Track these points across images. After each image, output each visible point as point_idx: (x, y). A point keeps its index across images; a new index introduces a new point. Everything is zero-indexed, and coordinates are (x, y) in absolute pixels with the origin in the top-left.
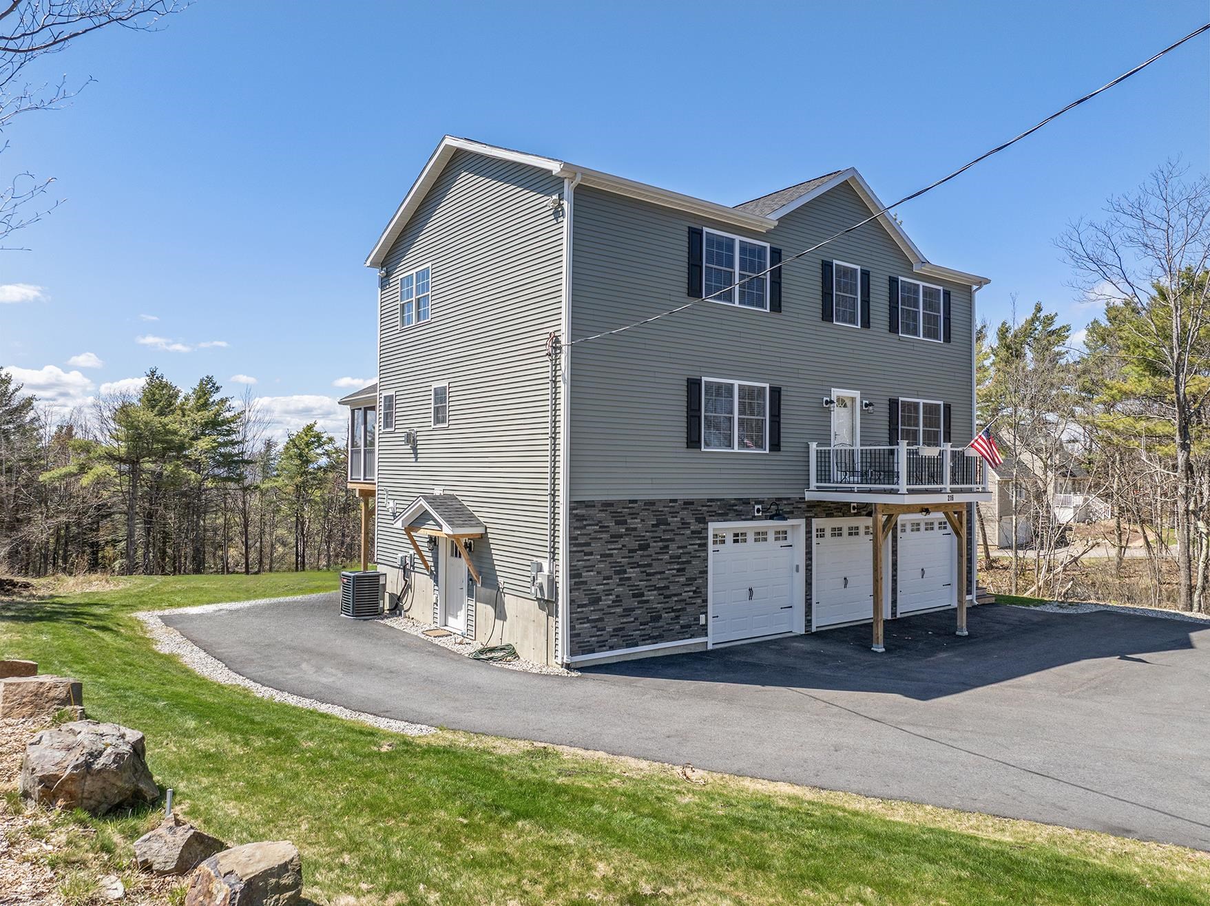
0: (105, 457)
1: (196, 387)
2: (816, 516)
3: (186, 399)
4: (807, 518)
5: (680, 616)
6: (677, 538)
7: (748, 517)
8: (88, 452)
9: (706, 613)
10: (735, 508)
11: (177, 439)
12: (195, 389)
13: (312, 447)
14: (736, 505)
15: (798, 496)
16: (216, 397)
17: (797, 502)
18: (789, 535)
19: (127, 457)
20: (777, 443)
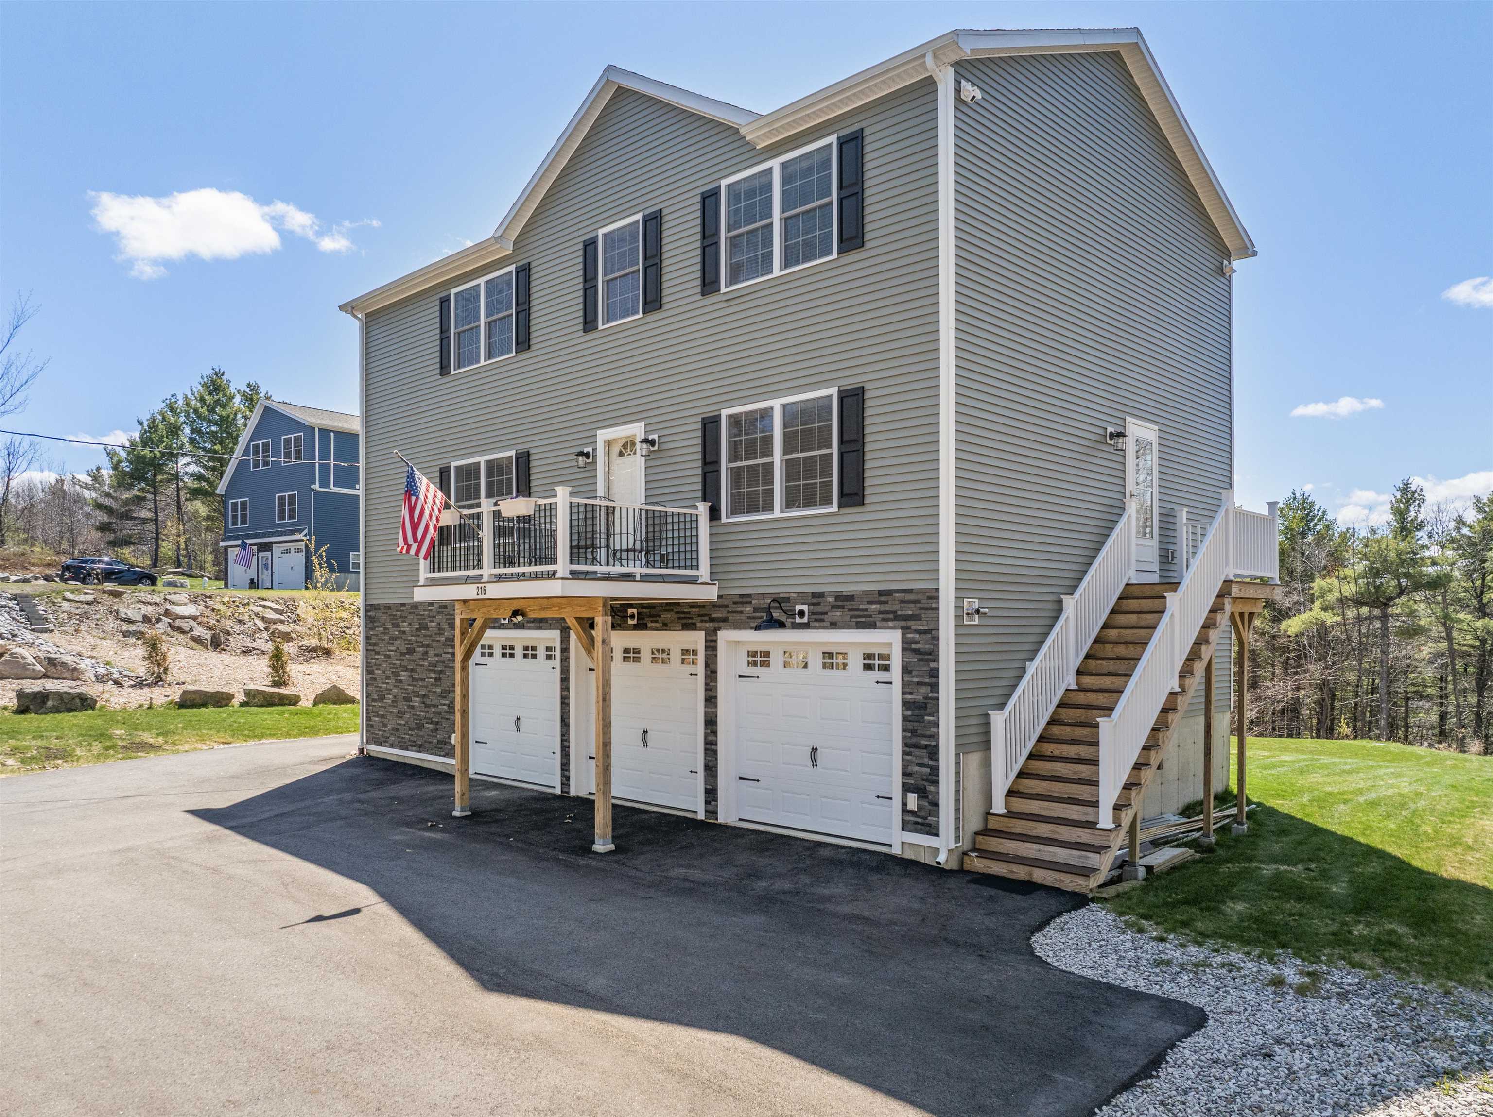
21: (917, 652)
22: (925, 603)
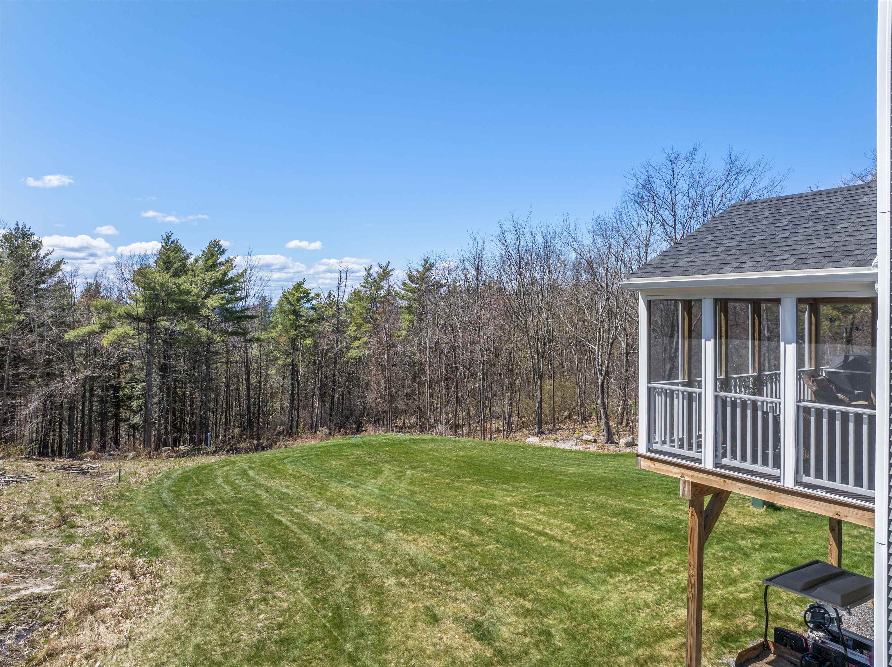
0: (125, 317)
1: (205, 249)
3: (196, 261)
8: (109, 311)
11: (190, 299)
12: (204, 251)
13: (302, 301)
16: (222, 259)
19: (145, 317)
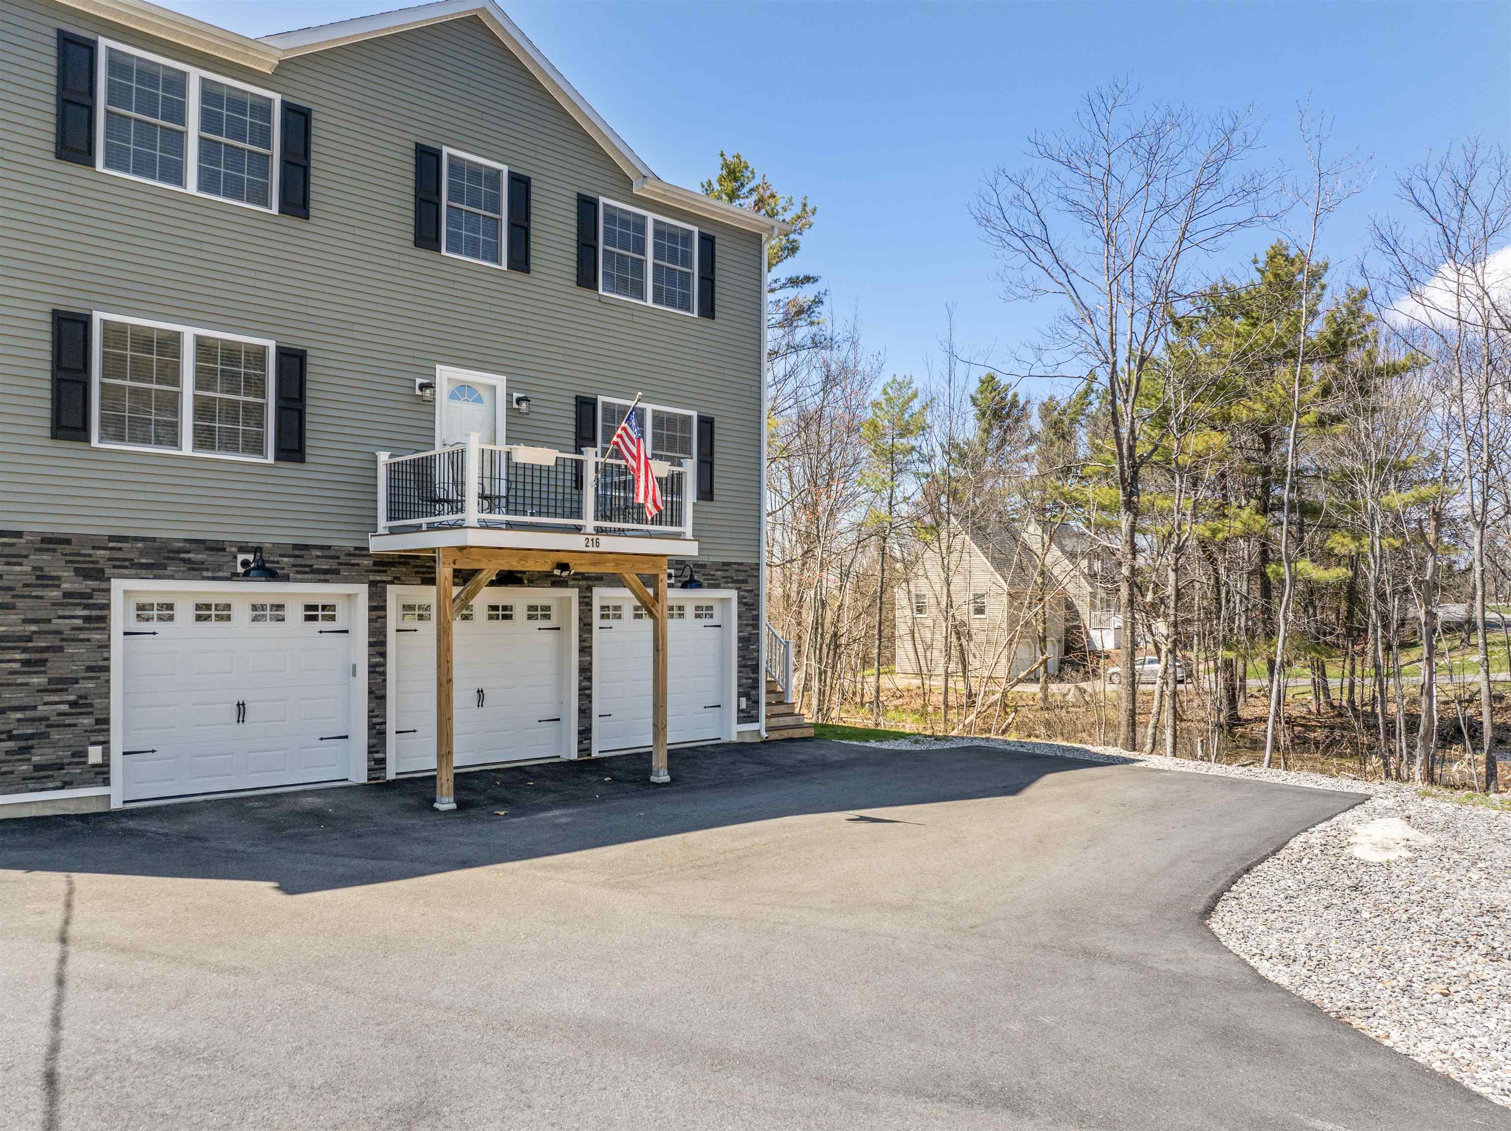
2: (397, 580)
4: (372, 584)
5: (32, 747)
6: (20, 603)
7: (221, 574)
9: (106, 744)
10: (183, 555)
14: (189, 552)
15: (350, 544)
17: (350, 555)
18: (339, 613)
20: (295, 446)
21: (745, 604)
22: (750, 572)
